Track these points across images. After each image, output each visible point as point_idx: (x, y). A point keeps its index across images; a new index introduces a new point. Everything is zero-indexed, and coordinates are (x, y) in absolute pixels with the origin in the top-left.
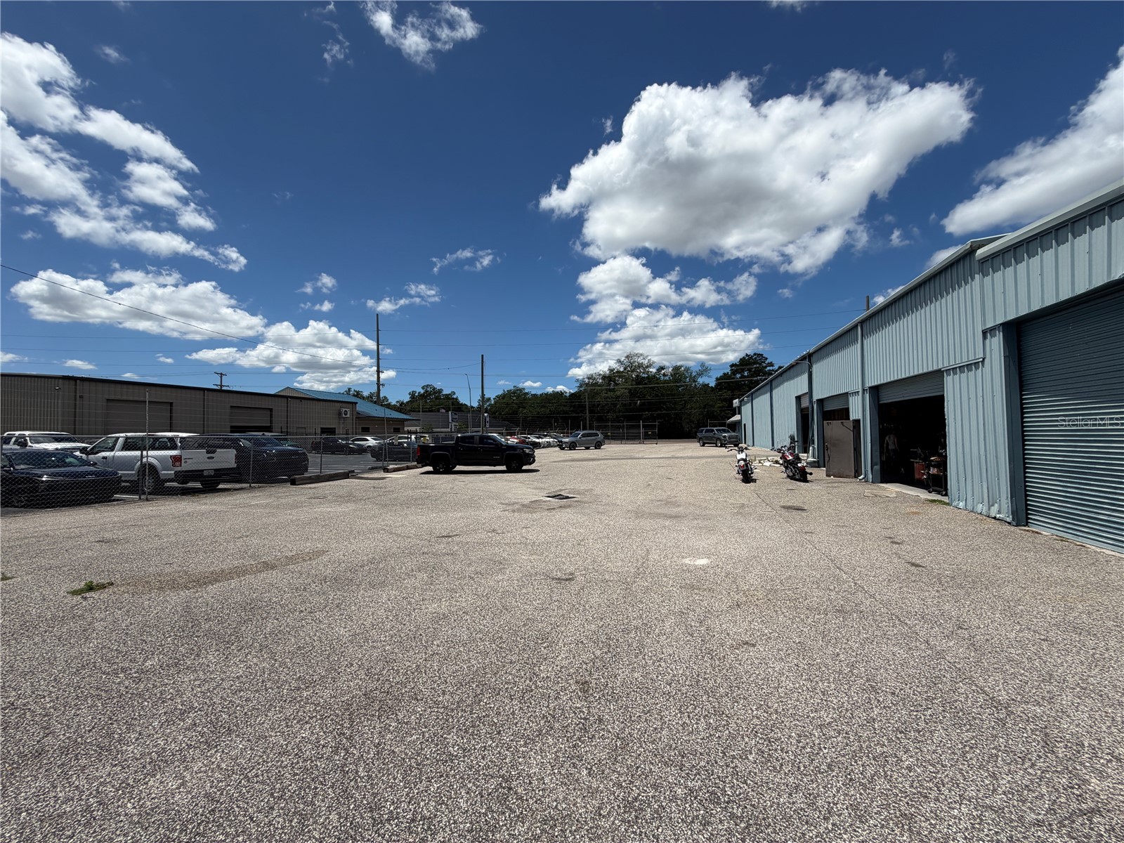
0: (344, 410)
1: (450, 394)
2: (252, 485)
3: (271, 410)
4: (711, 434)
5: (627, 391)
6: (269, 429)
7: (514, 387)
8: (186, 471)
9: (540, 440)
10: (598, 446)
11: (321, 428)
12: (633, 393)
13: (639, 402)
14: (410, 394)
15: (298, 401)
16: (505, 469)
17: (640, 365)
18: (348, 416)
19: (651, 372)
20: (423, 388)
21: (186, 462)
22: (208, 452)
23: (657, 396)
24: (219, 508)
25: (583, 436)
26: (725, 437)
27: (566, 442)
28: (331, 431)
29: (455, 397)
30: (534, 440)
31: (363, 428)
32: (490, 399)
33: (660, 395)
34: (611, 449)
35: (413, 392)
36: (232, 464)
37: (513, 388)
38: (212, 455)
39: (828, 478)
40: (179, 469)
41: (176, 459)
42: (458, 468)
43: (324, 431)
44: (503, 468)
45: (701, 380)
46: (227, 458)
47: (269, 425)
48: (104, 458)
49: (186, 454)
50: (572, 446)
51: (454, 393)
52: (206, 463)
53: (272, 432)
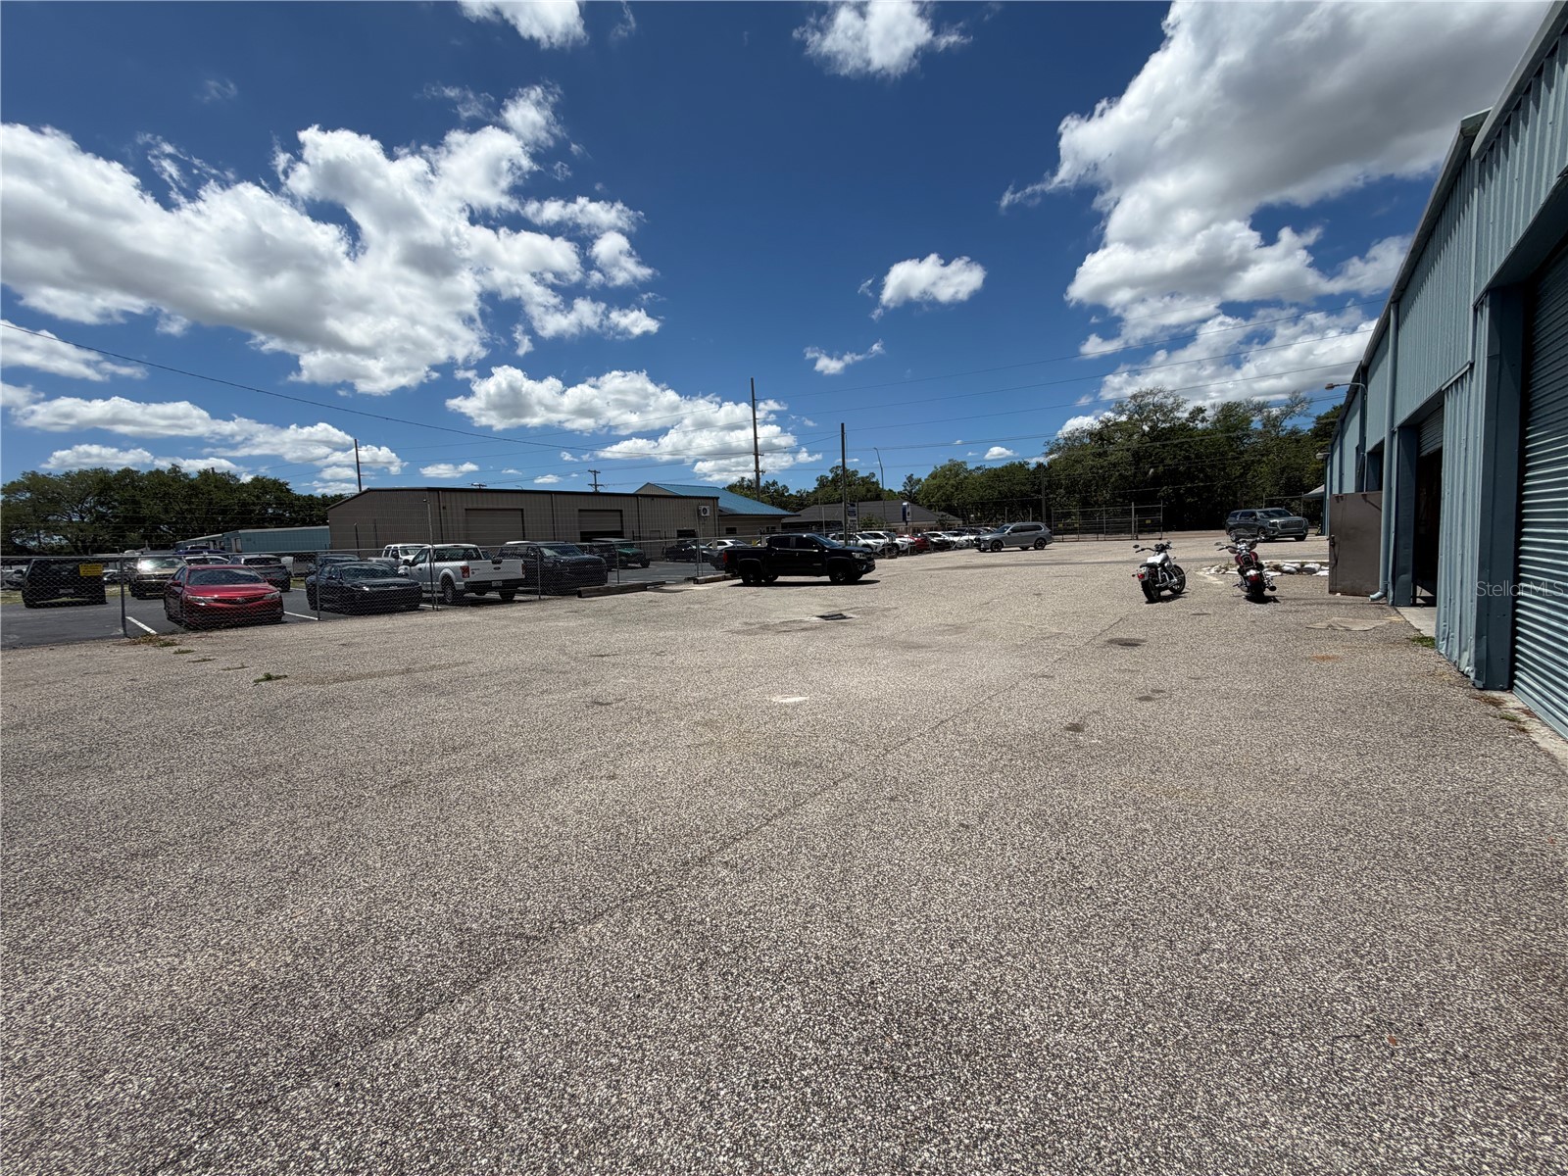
0: (703, 507)
1: (867, 477)
2: (542, 597)
3: (621, 511)
4: (1251, 521)
5: (1126, 454)
6: (619, 534)
7: (950, 461)
8: (474, 582)
9: (956, 539)
10: (1040, 544)
11: (678, 531)
12: (1138, 457)
13: (1152, 470)
14: (817, 480)
15: (649, 499)
16: (829, 580)
17: (1159, 408)
18: (708, 514)
19: (1179, 419)
20: (831, 471)
21: (473, 573)
22: (493, 563)
23: (1187, 458)
24: (477, 619)
25: (1013, 531)
26: (1274, 524)
27: (985, 541)
28: (691, 534)
29: (874, 480)
30: (947, 538)
31: (727, 529)
32: (920, 480)
33: (1193, 456)
34: (1058, 549)
35: (821, 477)
36: (520, 574)
37: (947, 463)
38: (498, 566)
39: (1331, 596)
40: (468, 580)
41: (465, 570)
42: (780, 579)
43: (681, 534)
44: (827, 579)
45: (1288, 424)
46: (514, 569)
47: (620, 529)
48: (420, 569)
49: (473, 564)
50: (996, 546)
51: (873, 475)
52: (492, 573)
53: (623, 537)
